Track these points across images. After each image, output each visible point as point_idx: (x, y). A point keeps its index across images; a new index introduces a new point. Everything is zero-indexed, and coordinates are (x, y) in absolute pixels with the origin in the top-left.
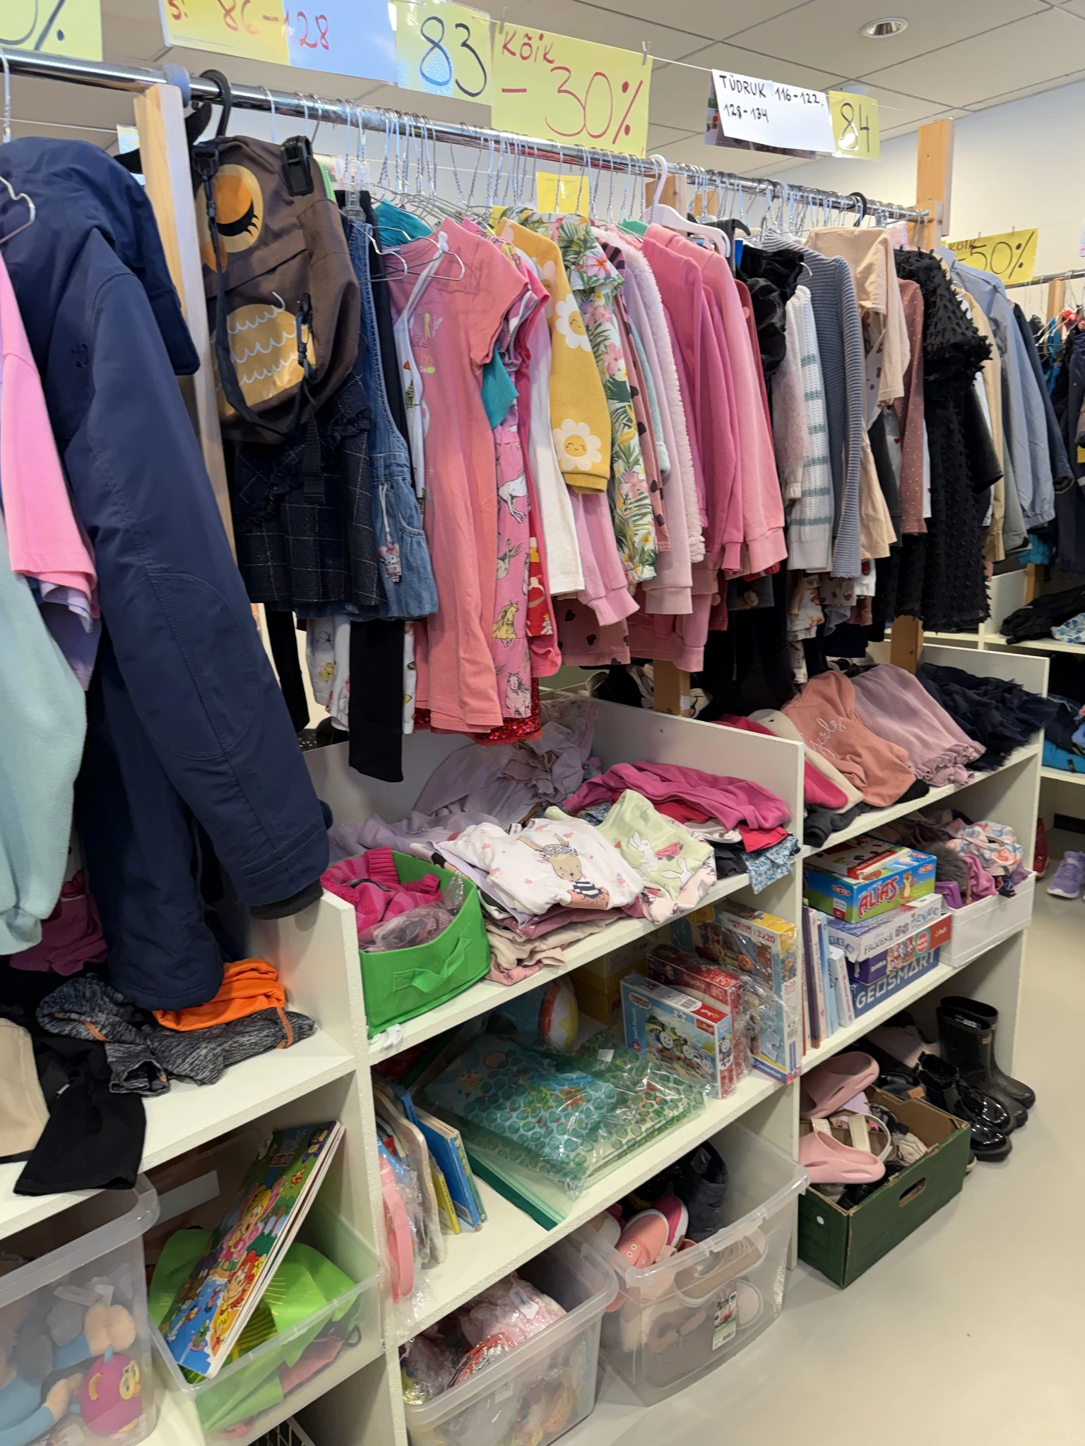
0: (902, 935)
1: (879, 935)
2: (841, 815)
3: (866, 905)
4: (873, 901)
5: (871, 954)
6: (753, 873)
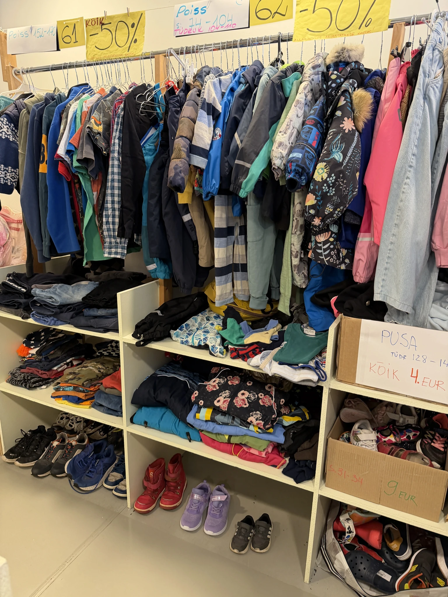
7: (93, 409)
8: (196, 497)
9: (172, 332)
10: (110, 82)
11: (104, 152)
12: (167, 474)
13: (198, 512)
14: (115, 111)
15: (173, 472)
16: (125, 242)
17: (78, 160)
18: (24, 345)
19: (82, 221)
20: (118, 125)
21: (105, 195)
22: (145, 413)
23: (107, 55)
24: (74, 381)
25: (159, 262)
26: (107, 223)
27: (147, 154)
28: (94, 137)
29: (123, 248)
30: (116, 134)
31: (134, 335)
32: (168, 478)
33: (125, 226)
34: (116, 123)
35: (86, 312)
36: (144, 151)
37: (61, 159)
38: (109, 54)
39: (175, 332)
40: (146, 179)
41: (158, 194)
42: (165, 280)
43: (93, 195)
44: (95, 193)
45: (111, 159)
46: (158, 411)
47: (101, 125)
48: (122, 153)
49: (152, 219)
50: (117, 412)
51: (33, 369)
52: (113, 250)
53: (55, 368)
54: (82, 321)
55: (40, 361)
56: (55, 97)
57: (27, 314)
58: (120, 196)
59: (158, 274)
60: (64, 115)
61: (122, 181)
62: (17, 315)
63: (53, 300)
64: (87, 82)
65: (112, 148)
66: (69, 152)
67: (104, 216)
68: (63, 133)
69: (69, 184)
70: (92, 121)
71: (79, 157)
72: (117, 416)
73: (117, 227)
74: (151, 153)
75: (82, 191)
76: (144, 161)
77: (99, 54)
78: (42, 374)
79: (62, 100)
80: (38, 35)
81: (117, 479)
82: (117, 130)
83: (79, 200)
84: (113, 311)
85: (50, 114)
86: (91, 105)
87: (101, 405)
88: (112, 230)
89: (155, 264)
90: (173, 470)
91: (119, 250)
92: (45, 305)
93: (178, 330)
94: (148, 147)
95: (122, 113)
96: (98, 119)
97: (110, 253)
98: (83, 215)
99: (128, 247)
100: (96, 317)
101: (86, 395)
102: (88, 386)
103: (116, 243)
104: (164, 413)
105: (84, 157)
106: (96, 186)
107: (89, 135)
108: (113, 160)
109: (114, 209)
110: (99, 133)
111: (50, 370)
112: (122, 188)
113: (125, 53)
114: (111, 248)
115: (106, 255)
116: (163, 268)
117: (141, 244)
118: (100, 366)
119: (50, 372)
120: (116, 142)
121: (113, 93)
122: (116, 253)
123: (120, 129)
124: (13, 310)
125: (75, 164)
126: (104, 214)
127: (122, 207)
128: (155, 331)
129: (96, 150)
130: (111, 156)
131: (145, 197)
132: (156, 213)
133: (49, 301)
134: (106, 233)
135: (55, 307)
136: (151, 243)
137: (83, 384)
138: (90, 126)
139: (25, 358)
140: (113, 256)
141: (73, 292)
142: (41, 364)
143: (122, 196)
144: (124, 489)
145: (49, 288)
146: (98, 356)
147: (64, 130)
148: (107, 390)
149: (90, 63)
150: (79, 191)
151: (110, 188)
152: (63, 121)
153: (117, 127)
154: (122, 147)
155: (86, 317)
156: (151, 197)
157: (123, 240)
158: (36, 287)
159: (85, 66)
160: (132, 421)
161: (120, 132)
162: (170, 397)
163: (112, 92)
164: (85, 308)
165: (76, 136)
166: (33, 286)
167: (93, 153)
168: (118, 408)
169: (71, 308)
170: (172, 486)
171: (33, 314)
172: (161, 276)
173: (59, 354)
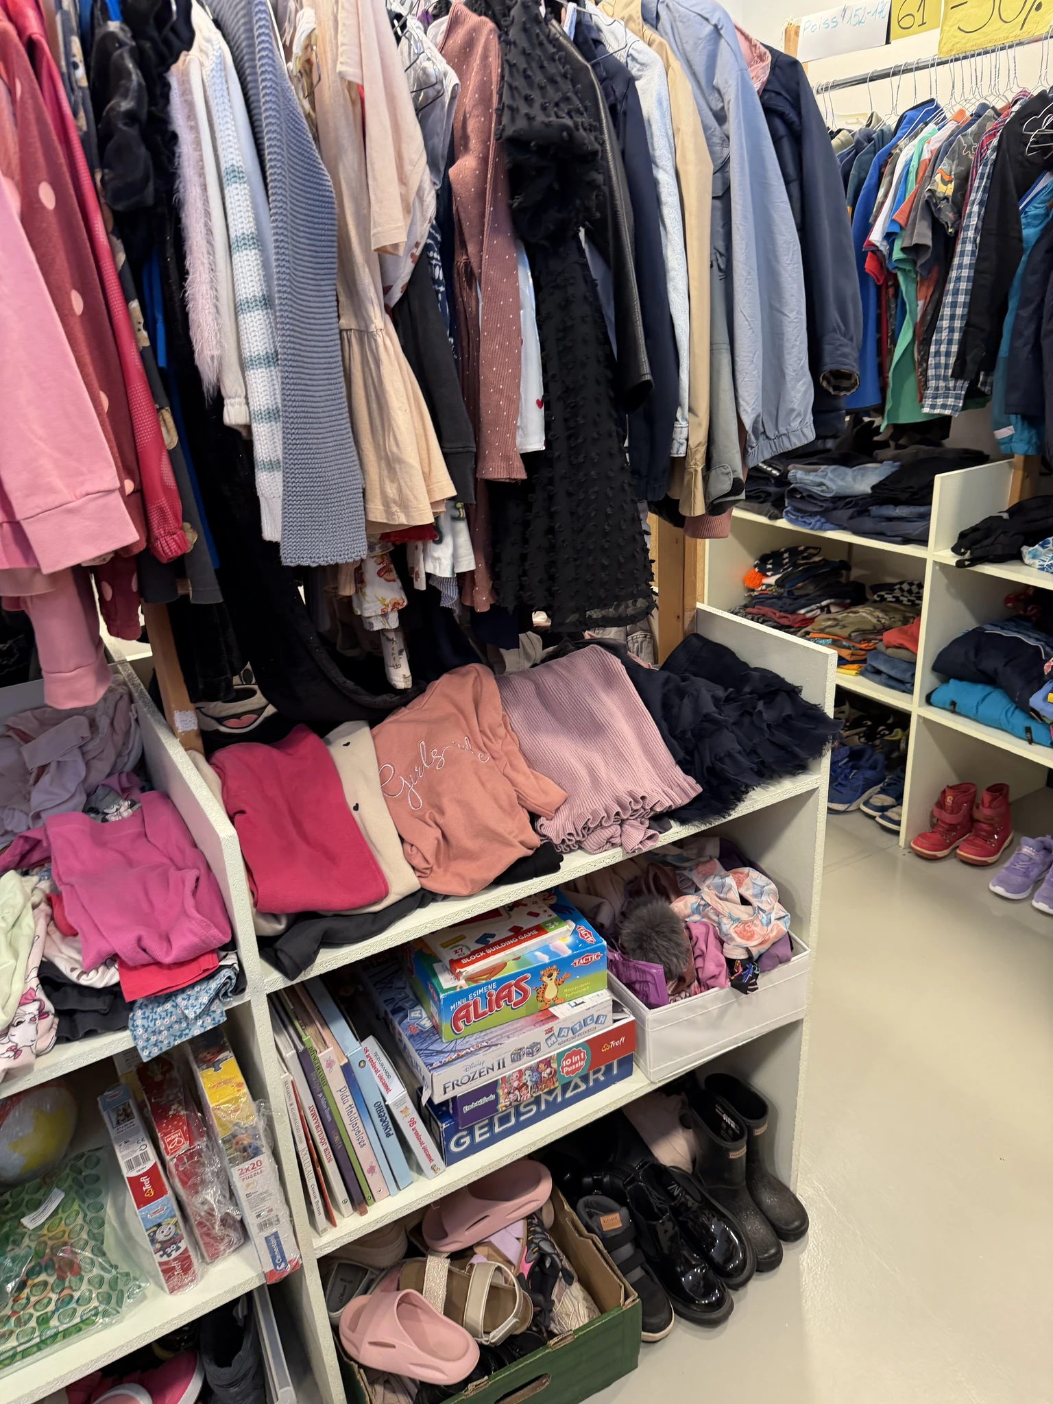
0: (525, 1058)
1: (472, 1066)
2: (375, 913)
3: (467, 1016)
4: (481, 1011)
5: (460, 1092)
6: (140, 1031)
7: (861, 678)
8: (1026, 850)
9: (1026, 550)
10: (977, 93)
11: (950, 230)
12: (978, 808)
13: (1026, 874)
14: (980, 154)
15: (990, 807)
16: (962, 387)
17: (903, 250)
18: (757, 570)
19: (891, 352)
20: (981, 178)
21: (938, 305)
22: (954, 689)
23: (979, 42)
24: (836, 630)
25: (1020, 424)
26: (937, 353)
27: (1028, 225)
28: (936, 205)
29: (957, 397)
30: (976, 196)
31: (955, 549)
32: (978, 815)
33: (968, 358)
34: (978, 176)
35: (874, 510)
36: (1023, 221)
37: (874, 248)
38: (983, 39)
39: (1031, 549)
40: (1020, 270)
41: (1038, 299)
42: (1027, 458)
43: (916, 306)
44: (921, 303)
45: (960, 241)
46: (979, 690)
47: (951, 182)
48: (984, 229)
49: (1019, 343)
50: (905, 685)
51: (767, 609)
52: (940, 401)
53: (802, 611)
54: (868, 523)
55: (779, 597)
56: (874, 136)
57: (776, 512)
58: (967, 305)
59: (1014, 445)
60: (887, 170)
61: (975, 280)
62: (760, 513)
63: (824, 488)
64: (933, 96)
65: (965, 223)
66: (889, 237)
67: (933, 342)
68: (883, 203)
69: (878, 289)
70: (938, 178)
71: (906, 244)
72: (904, 692)
73: (952, 360)
74: (1037, 222)
75: (899, 300)
76: (1020, 239)
77: (963, 41)
78: (781, 617)
79: (885, 140)
80: (854, 21)
81: (886, 804)
82: (979, 187)
83: (891, 316)
84: (922, 509)
85: (864, 170)
86: (937, 145)
87: (878, 672)
88: (943, 366)
89: (1011, 427)
90: (991, 802)
91: (950, 401)
92: (810, 496)
93: (1037, 546)
94: (1032, 211)
95: (994, 157)
96: (948, 172)
97: (933, 407)
98: (894, 343)
99: (966, 397)
100: (890, 519)
101: (852, 655)
102: (859, 639)
103: (947, 388)
104: (988, 694)
105: (913, 243)
106: (924, 289)
107: (927, 203)
108: (964, 242)
109: (952, 330)
110: (946, 198)
111: (794, 612)
112: (973, 293)
113: (1013, 34)
114: (936, 398)
115: (926, 410)
116: (1026, 435)
117: (991, 391)
118: (880, 615)
119: (794, 617)
120: (974, 210)
121: (980, 116)
122: (944, 406)
123: (985, 187)
124: (756, 505)
125: (897, 254)
126: (934, 338)
127: (967, 324)
128: (992, 544)
129: (937, 227)
130: (962, 236)
131: (1012, 304)
132: (1029, 332)
133: (816, 490)
134: (931, 372)
135: (825, 500)
136: (1010, 387)
137: (850, 635)
138: (933, 188)
139: (753, 591)
140: (937, 411)
141: (854, 479)
142: (780, 603)
143: (971, 306)
144: (896, 818)
145: (816, 471)
146: (875, 601)
147: (886, 196)
148: (890, 651)
149: (944, 60)
150: (892, 300)
151: (951, 292)
152: (885, 181)
153: (980, 183)
154: (984, 219)
155: (874, 517)
156: (1023, 303)
157: (960, 383)
158: (794, 468)
159: (933, 65)
160: (929, 700)
161: (984, 191)
162: (1005, 666)
163: (977, 115)
164: (872, 505)
165: (905, 206)
166: (790, 467)
167: (930, 234)
168: (907, 677)
169: (851, 501)
170: (985, 831)
171: (787, 512)
172: (1021, 449)
173: (811, 589)
